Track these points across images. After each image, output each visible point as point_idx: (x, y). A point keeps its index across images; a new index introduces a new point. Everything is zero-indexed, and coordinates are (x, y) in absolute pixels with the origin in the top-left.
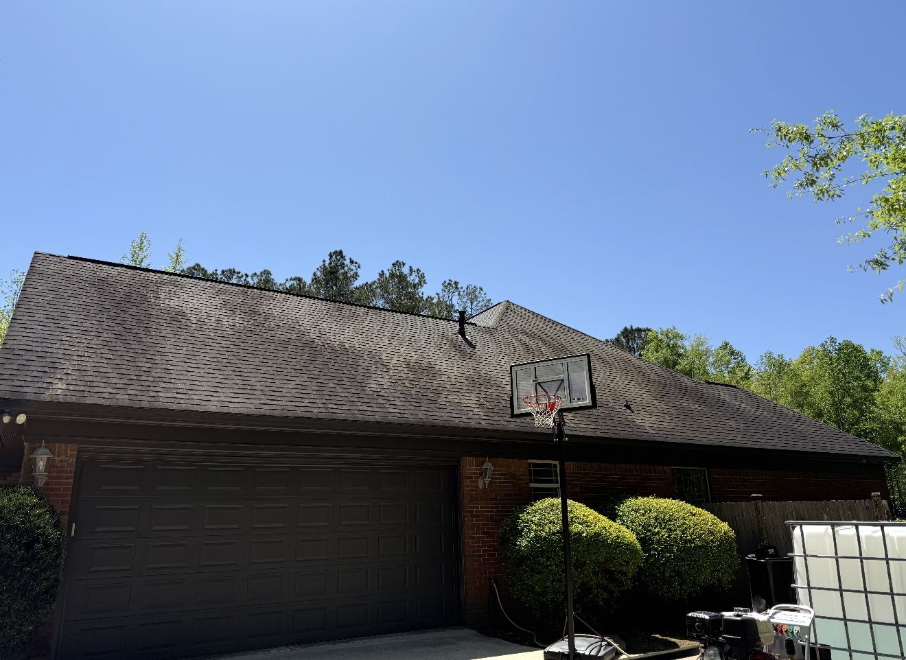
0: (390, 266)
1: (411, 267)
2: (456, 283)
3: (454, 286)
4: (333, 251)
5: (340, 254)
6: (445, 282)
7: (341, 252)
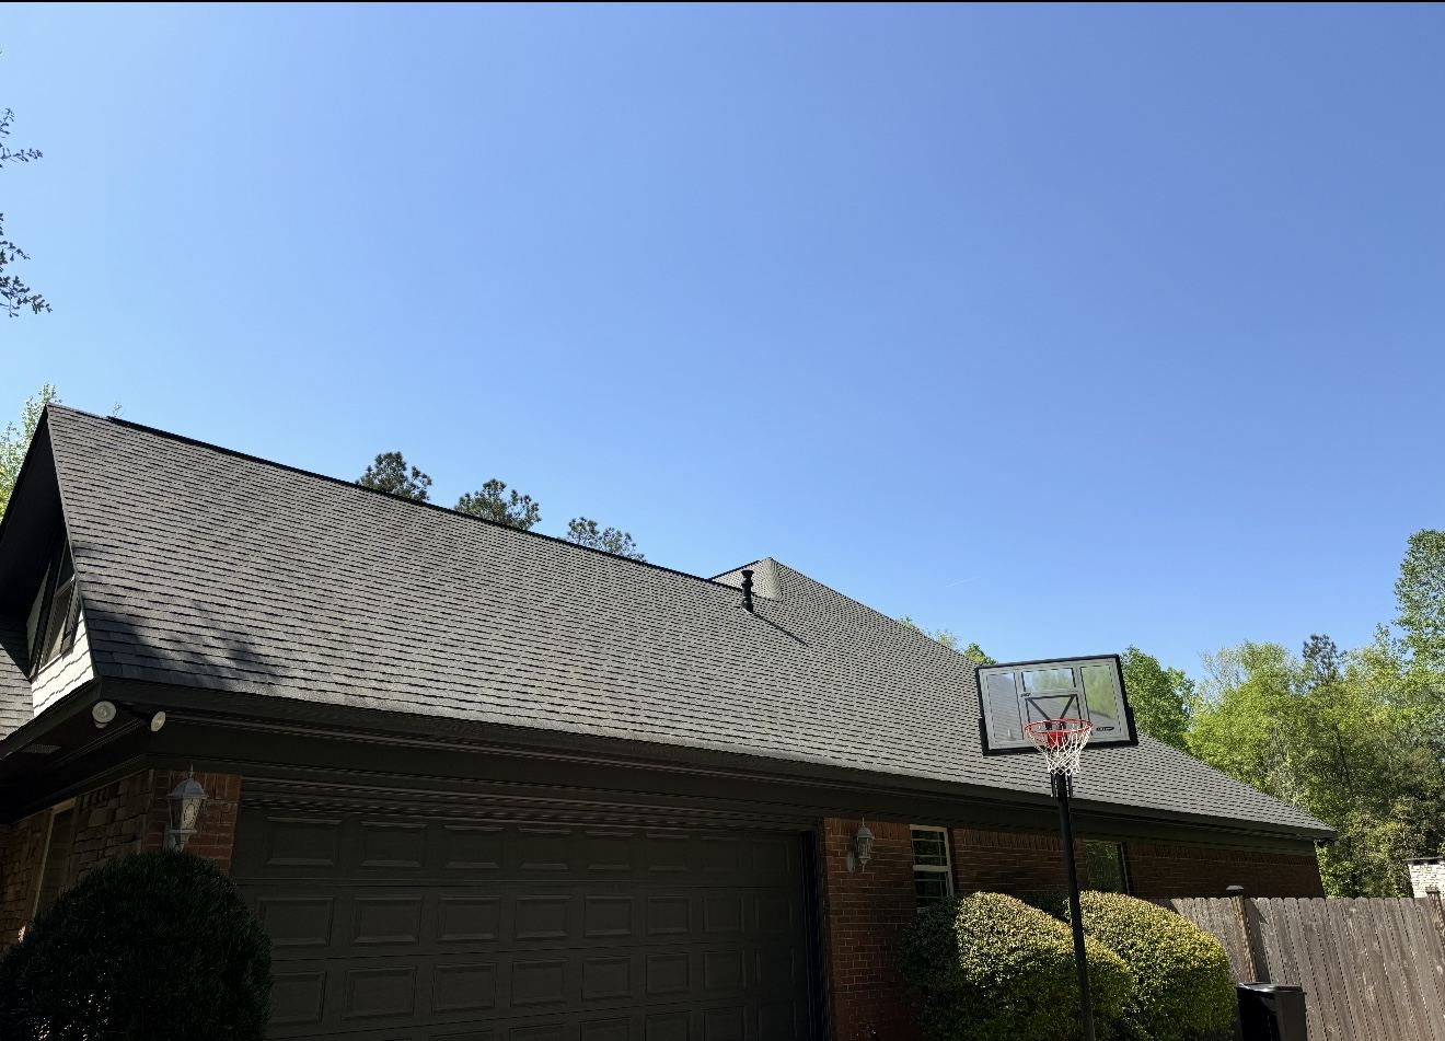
0: (480, 489)
1: (514, 492)
2: (592, 524)
3: (588, 528)
4: (384, 452)
5: (396, 459)
6: (574, 521)
7: (398, 456)
